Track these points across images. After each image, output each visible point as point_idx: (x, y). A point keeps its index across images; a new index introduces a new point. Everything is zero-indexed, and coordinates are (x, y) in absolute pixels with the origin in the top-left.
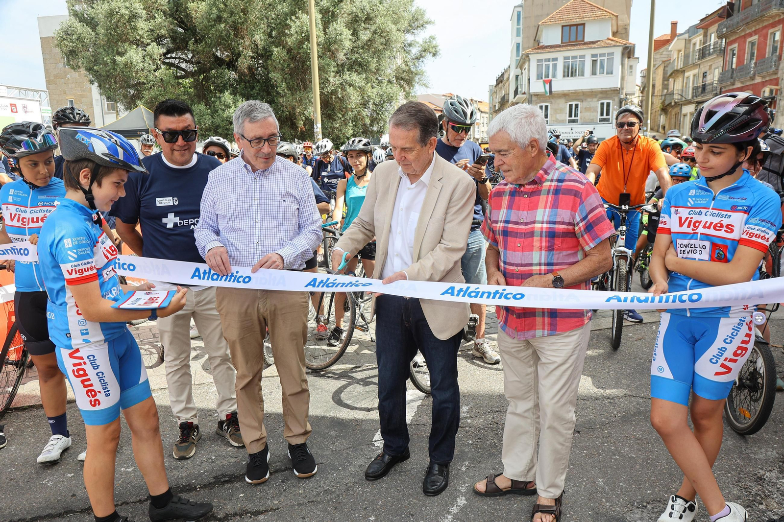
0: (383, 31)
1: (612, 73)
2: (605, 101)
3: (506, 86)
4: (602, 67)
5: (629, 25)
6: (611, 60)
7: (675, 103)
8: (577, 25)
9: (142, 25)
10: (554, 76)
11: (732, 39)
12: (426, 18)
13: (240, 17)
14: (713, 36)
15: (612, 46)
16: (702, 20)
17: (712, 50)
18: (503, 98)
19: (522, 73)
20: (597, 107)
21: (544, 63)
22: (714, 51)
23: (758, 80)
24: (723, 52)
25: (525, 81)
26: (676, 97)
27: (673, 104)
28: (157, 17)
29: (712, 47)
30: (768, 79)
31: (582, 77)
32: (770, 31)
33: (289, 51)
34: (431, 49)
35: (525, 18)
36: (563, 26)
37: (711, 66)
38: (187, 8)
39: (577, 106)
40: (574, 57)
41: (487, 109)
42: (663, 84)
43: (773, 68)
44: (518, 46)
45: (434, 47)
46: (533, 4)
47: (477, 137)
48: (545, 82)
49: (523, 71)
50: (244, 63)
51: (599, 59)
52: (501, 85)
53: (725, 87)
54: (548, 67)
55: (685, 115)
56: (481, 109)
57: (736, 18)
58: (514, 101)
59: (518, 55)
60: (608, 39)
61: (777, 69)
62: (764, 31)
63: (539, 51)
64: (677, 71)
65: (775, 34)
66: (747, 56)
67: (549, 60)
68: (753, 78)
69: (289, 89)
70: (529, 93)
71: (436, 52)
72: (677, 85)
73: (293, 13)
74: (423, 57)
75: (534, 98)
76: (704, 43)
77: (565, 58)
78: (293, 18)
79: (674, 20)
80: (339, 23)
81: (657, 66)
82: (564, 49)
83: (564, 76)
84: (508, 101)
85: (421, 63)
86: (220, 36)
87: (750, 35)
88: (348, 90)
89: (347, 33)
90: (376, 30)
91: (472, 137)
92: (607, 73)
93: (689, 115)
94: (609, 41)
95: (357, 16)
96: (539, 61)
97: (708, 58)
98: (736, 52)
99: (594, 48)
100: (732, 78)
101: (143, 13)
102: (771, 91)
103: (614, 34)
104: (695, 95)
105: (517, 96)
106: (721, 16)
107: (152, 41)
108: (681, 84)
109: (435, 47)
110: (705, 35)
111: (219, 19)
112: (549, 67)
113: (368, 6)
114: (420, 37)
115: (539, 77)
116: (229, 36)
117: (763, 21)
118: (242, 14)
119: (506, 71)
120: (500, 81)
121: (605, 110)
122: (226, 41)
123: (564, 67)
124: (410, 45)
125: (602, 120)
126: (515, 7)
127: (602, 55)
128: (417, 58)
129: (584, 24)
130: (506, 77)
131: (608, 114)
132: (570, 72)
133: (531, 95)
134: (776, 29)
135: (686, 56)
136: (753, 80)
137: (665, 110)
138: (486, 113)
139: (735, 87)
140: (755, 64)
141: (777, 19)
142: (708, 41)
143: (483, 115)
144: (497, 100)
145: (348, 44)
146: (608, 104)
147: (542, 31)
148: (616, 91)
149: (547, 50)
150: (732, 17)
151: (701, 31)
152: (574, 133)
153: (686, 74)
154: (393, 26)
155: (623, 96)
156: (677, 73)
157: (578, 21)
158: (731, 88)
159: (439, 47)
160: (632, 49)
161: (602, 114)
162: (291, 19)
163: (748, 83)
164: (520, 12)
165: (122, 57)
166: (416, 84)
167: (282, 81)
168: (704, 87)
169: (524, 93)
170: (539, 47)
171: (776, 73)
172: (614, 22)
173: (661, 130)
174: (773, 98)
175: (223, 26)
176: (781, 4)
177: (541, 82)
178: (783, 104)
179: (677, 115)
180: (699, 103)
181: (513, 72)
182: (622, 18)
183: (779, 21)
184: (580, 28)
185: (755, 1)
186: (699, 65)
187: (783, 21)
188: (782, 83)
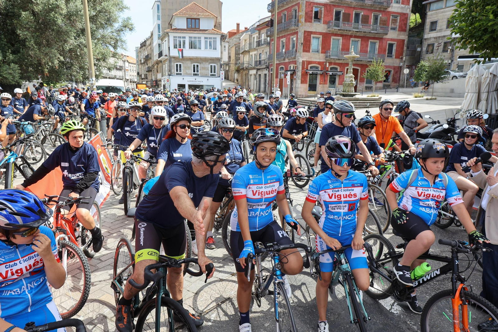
1: (216, 49)
2: (213, 65)
3: (148, 49)
4: (210, 45)
5: (221, 23)
6: (215, 42)
7: (246, 68)
8: (195, 19)
10: (184, 47)
12: (124, 5)
14: (263, 35)
15: (215, 34)
16: (258, 26)
17: (263, 43)
18: (147, 56)
20: (209, 67)
21: (178, 39)
22: (265, 43)
23: (287, 61)
24: (269, 44)
25: (166, 48)
26: (245, 65)
27: (244, 68)
29: (263, 41)
30: (291, 60)
31: (200, 50)
32: (292, 37)
35: (162, 9)
36: (187, 18)
37: (263, 51)
39: (197, 66)
40: (195, 38)
41: (133, 61)
42: (235, 56)
44: (159, 25)
46: (166, 2)
47: (127, 78)
48: (179, 50)
49: (164, 42)
51: (208, 40)
52: (144, 48)
53: (271, 62)
55: (251, 75)
56: (130, 61)
58: (159, 59)
59: (159, 31)
60: (213, 29)
61: (295, 56)
62: (288, 37)
63: (174, 31)
65: (293, 39)
66: (281, 48)
67: (180, 37)
68: (284, 60)
70: (170, 56)
72: (245, 59)
74: (123, 31)
75: (173, 59)
76: (259, 38)
77: (190, 37)
79: (238, 22)
81: (231, 46)
82: (189, 32)
83: (190, 48)
84: (150, 58)
87: (282, 37)
91: (124, 78)
92: (213, 49)
93: (253, 75)
94: (213, 31)
96: (174, 37)
97: (262, 47)
99: (205, 34)
102: (293, 67)
103: (215, 26)
104: (256, 65)
105: (162, 57)
106: (267, 26)
108: (248, 58)
109: (131, 25)
110: (259, 34)
112: (181, 42)
115: (175, 47)
117: (288, 31)
119: (147, 39)
120: (143, 45)
121: (213, 69)
123: (190, 42)
125: (212, 75)
126: (156, 1)
127: (210, 38)
128: (119, 31)
129: (199, 19)
130: (148, 43)
131: (215, 72)
132: (193, 46)
133: (171, 58)
134: (294, 36)
135: (250, 44)
137: (238, 71)
138: (132, 63)
140: (285, 52)
142: (261, 37)
143: (130, 64)
144: (142, 57)
146: (215, 67)
147: (175, 19)
148: (218, 60)
149: (178, 31)
150: (273, 27)
151: (257, 32)
152: (196, 81)
153: (251, 53)
155: (221, 62)
156: (245, 52)
157: (195, 17)
159: (134, 26)
160: (225, 37)
161: (211, 72)
163: (282, 62)
164: (159, 5)
168: (260, 62)
169: (166, 56)
170: (173, 29)
171: (295, 58)
172: (215, 20)
174: (294, 71)
176: (295, 25)
177: (176, 50)
178: (299, 74)
179: (247, 75)
180: (258, 69)
181: (156, 42)
182: (219, 18)
183: (295, 32)
184: (197, 21)
185: (283, 21)
186: (257, 49)
187: (296, 33)
188: (298, 63)
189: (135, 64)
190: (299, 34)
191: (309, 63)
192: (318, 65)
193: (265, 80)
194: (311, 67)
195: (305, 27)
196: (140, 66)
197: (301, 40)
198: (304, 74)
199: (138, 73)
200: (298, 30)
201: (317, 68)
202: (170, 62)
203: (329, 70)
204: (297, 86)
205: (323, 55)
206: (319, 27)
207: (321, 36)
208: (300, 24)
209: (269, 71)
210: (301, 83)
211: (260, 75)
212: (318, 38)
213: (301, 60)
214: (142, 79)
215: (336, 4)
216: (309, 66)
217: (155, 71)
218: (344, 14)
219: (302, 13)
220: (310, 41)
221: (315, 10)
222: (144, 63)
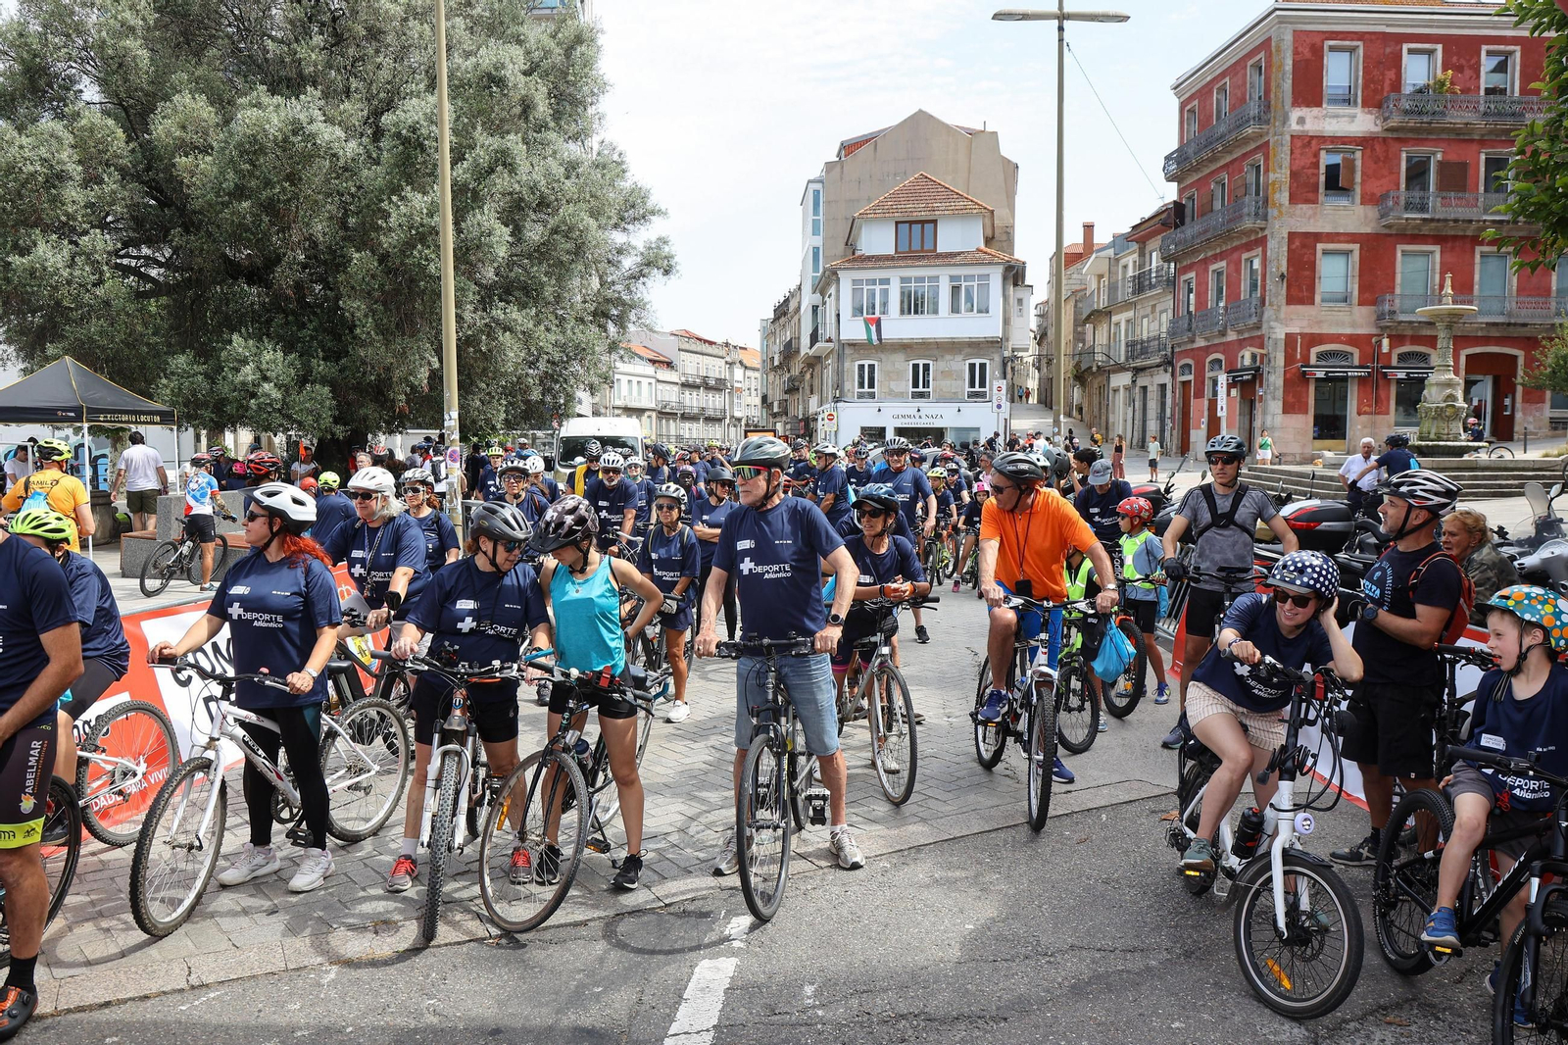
0: (571, 229)
1: (987, 312)
2: (977, 362)
3: (793, 323)
4: (969, 298)
5: (1013, 227)
6: (984, 288)
7: (1098, 367)
8: (923, 222)
9: (74, 194)
10: (884, 311)
11: (1185, 263)
12: (650, 204)
13: (284, 189)
14: (1154, 254)
15: (986, 264)
16: (1133, 227)
17: (1153, 281)
18: (789, 345)
19: (824, 303)
20: (962, 371)
21: (865, 288)
22: (1158, 282)
23: (1232, 336)
24: (1172, 283)
25: (831, 318)
26: (1100, 357)
27: (1094, 369)
28: (106, 179)
29: (1154, 275)
30: (1246, 335)
31: (934, 316)
32: (1245, 256)
33: (383, 259)
34: (660, 262)
35: (828, 203)
36: (897, 223)
37: (1154, 306)
38: (174, 165)
39: (926, 367)
40: (920, 279)
41: (755, 361)
42: (1075, 331)
43: (1254, 320)
44: (816, 252)
45: (666, 257)
46: (841, 179)
47: (737, 414)
48: (867, 322)
49: (826, 298)
50: (284, 277)
51: (964, 284)
52: (783, 320)
53: (1179, 345)
54: (872, 294)
55: (1116, 391)
56: (745, 362)
57: (1190, 230)
58: (811, 353)
59: (816, 268)
60: (979, 250)
61: (1260, 321)
62: (1235, 256)
63: (857, 265)
64: (1098, 311)
65: (1252, 262)
66: (1211, 295)
67: (874, 282)
68: (1223, 333)
69: (381, 330)
70: (839, 340)
71: (670, 266)
72: (1099, 337)
73: (396, 190)
74: (644, 276)
75: (848, 351)
76: (1141, 266)
77: (903, 280)
78: (394, 198)
79: (1088, 220)
80: (486, 212)
82: (901, 263)
83: (902, 312)
84: (798, 351)
85: (640, 286)
86: (241, 224)
87: (1216, 258)
88: (501, 338)
89: (503, 233)
90: (558, 227)
91: (728, 414)
92: (979, 311)
93: (1122, 389)
94: (980, 254)
95: (521, 199)
96: (855, 282)
97: (1149, 294)
98: (1193, 285)
99: (955, 265)
100: (1190, 330)
101: (76, 170)
102: (1254, 357)
103: (988, 241)
104: (1132, 354)
105: (818, 345)
106: (1165, 225)
107: (93, 227)
108: (1105, 334)
109: (668, 258)
110: (1142, 254)
111: (239, 193)
112: (874, 295)
113: (543, 182)
114: (640, 237)
115: (858, 311)
116: (259, 225)
117: (1232, 239)
118: (287, 185)
119: (792, 294)
120: (782, 311)
121: (977, 375)
122: (252, 233)
123: (902, 293)
124: (620, 252)
125: (973, 395)
126: (809, 182)
127: (967, 278)
128: (634, 278)
129: (935, 222)
130: (792, 305)
131: (982, 384)
132: (913, 305)
133: (843, 345)
134: (1253, 253)
135: (1113, 288)
136: (1224, 335)
137: (1081, 377)
138: (754, 369)
139: (1195, 345)
140: (1226, 308)
141: (1253, 238)
142: (1148, 264)
143: (749, 373)
144: (777, 348)
145: (502, 252)
146: (983, 366)
147: (860, 228)
148: (996, 344)
149: (870, 264)
150: (1183, 228)
151: (1135, 246)
152: (924, 417)
153: (1115, 319)
154: (592, 221)
155: (1007, 354)
156: (1097, 316)
157: (923, 215)
158: (1189, 347)
159: (676, 259)
160: (1020, 271)
161: (972, 385)
162: (391, 201)
163: (1216, 341)
164: (818, 191)
165: (22, 255)
166: (630, 325)
167: (366, 316)
168: (1144, 344)
169: (829, 340)
170: (856, 259)
171: (1259, 328)
172: (988, 222)
173: (1075, 413)
174: (1257, 369)
175: (246, 204)
176: (1256, 214)
177: (859, 323)
178: (1275, 379)
179: (1103, 389)
180: (1138, 371)
181: (808, 299)
182: (1001, 214)
183: (1256, 240)
184: (929, 227)
185: (1217, 205)
186: (1135, 303)
187: (1262, 242)
188: (1269, 345)
189: (758, 370)
190: (1271, 244)
191: (1313, 340)
192: (1348, 348)
193: (1163, 404)
194: (1321, 356)
195: (1288, 219)
196: (771, 377)
197: (1280, 262)
198: (1296, 381)
199: (764, 399)
200: (1266, 232)
201: (1346, 355)
202: (840, 358)
203: (1394, 362)
204: (1268, 423)
205: (1366, 310)
206: (1349, 215)
207: (1356, 247)
208: (1272, 212)
209: (1173, 375)
210: (1285, 411)
211: (1144, 389)
212: (1347, 253)
213: (1280, 333)
214: (775, 415)
215: (1410, 135)
216: (1314, 351)
217: (807, 388)
218: (1441, 164)
219: (1280, 175)
220: (1312, 266)
221: (1326, 159)
222: (780, 367)
